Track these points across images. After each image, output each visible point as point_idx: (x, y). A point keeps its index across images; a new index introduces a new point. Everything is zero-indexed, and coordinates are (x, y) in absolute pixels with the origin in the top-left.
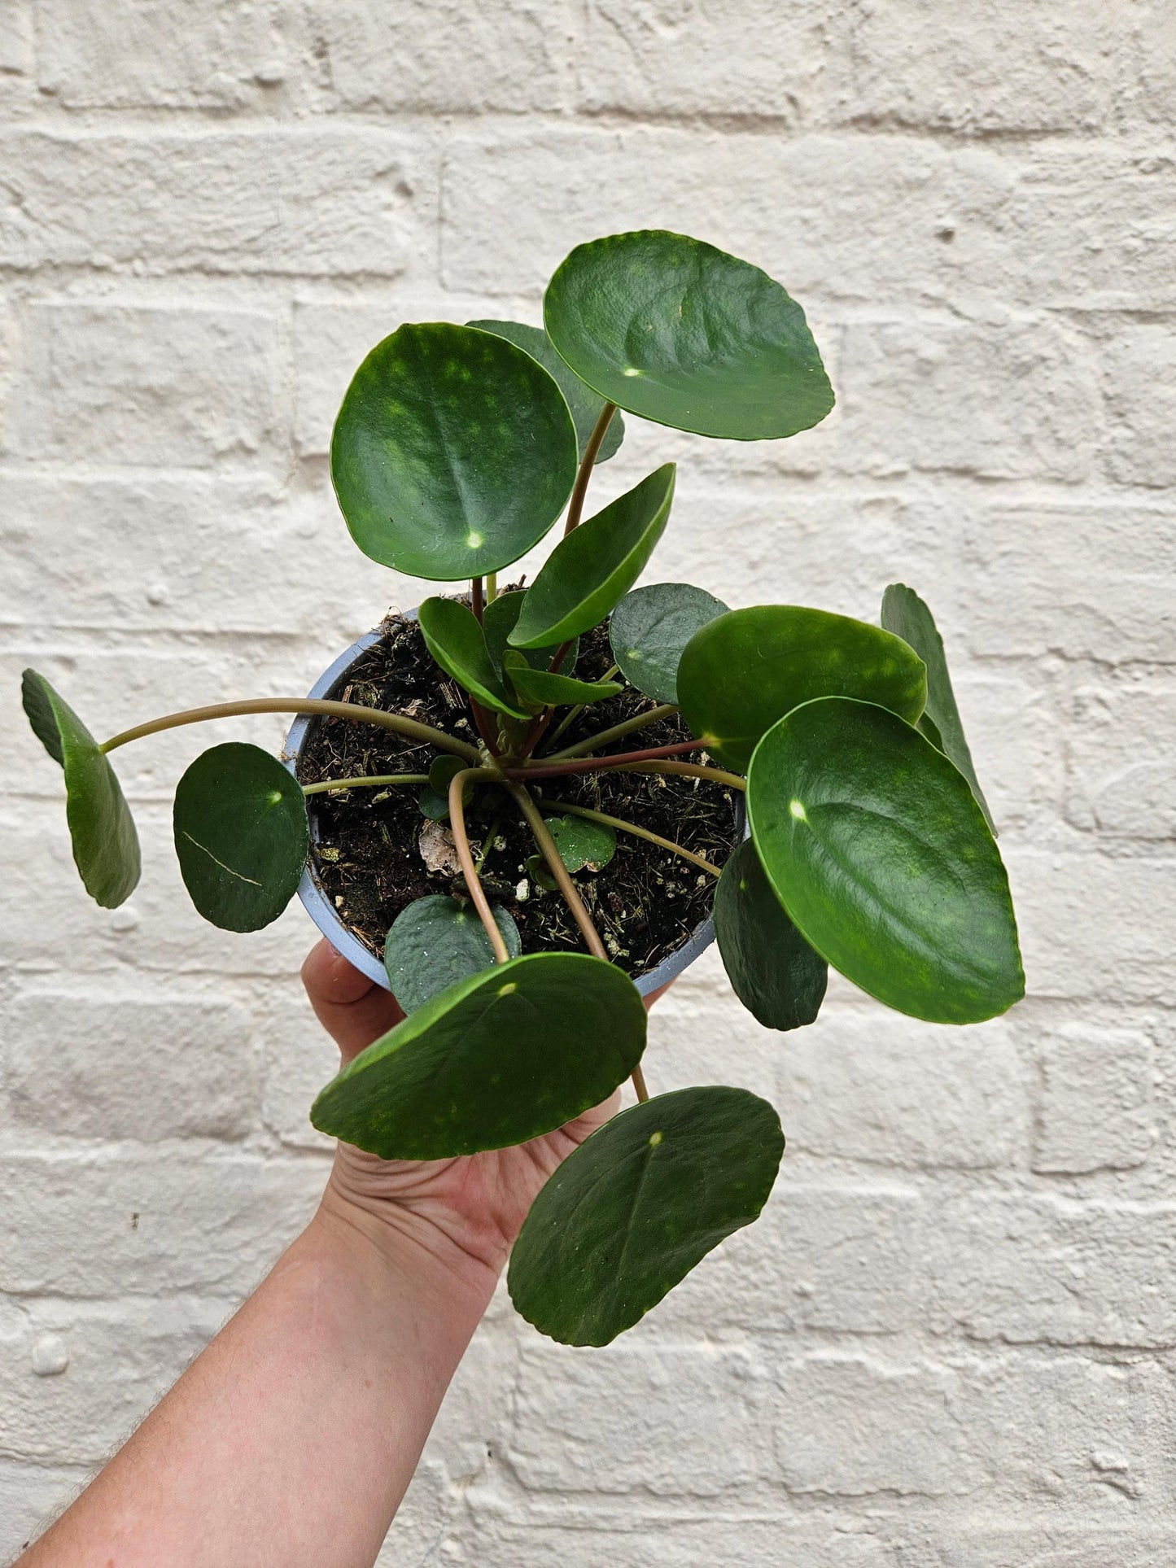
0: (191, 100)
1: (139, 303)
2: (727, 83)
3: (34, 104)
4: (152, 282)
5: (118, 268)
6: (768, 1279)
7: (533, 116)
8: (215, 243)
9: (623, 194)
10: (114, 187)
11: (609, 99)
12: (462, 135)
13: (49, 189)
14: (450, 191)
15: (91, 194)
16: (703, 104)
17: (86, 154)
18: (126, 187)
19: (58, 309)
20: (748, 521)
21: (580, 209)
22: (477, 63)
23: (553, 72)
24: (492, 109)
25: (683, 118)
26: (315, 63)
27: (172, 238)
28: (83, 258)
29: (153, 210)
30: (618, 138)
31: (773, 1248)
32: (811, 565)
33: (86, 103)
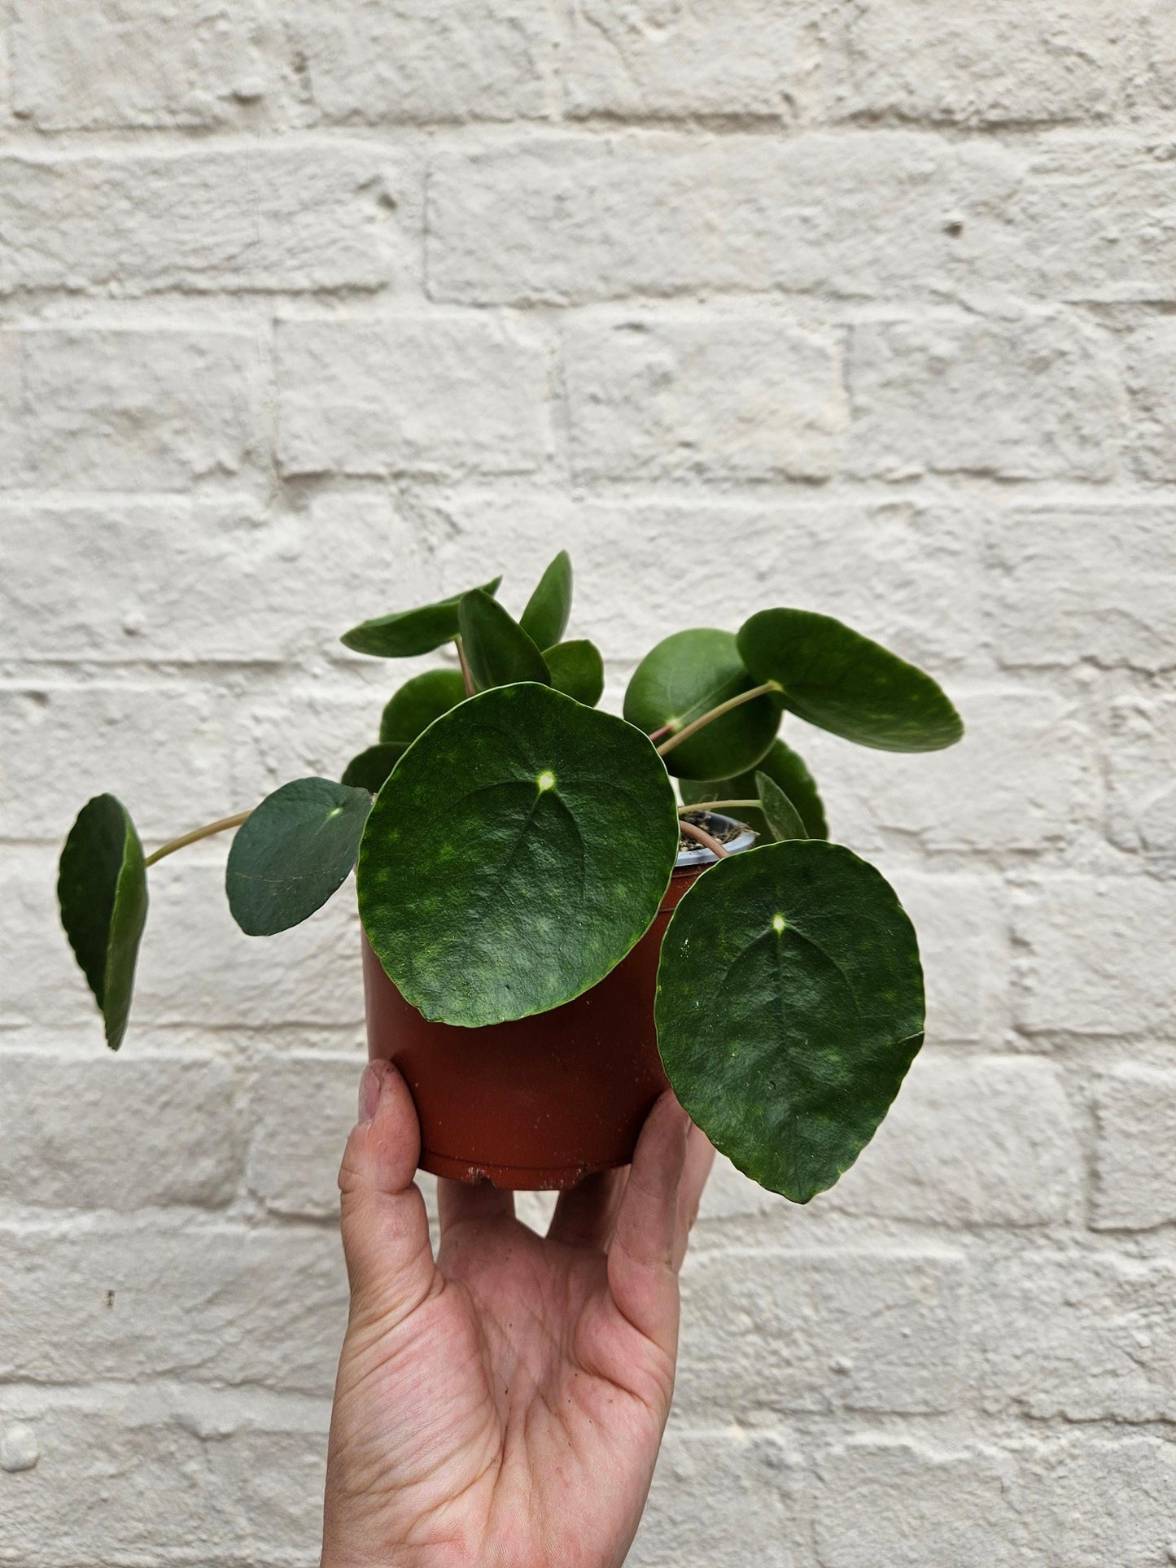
0: (168, 120)
1: (115, 325)
2: (719, 83)
3: (9, 128)
4: (129, 303)
5: (93, 290)
6: (801, 1354)
7: (520, 123)
8: (193, 261)
9: (615, 199)
10: (90, 209)
11: (598, 104)
12: (447, 145)
13: (23, 212)
14: (434, 202)
15: (66, 216)
16: (696, 105)
17: (60, 175)
18: (101, 208)
19: (32, 334)
20: (754, 530)
21: (569, 216)
22: (462, 72)
23: (538, 78)
24: (477, 118)
25: (675, 120)
26: (294, 77)
27: (150, 258)
28: (57, 282)
29: (130, 231)
30: (608, 143)
31: (805, 1319)
32: (824, 575)
33: (61, 126)
